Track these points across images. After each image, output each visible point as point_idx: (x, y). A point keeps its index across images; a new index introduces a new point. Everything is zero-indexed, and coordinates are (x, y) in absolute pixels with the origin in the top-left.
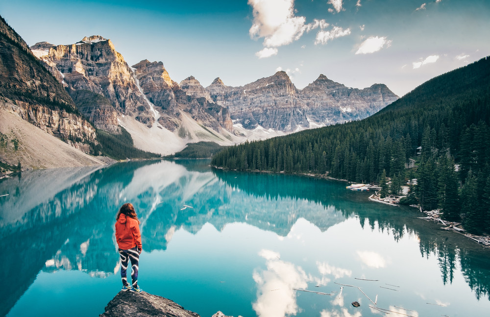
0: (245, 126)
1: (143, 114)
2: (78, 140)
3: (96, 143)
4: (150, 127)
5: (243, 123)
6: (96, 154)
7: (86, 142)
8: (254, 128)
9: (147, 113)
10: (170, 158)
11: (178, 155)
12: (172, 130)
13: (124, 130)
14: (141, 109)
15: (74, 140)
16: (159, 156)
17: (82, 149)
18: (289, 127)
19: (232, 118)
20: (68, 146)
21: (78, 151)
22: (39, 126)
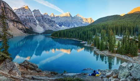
0: (60, 26)
1: (35, 23)
2: (22, 30)
3: (25, 30)
4: (36, 26)
5: (59, 25)
6: (25, 33)
7: (24, 30)
8: (62, 26)
9: (36, 22)
10: (41, 34)
11: (43, 33)
12: (42, 27)
13: (31, 27)
14: (34, 22)
15: (21, 30)
16: (39, 33)
17: (23, 32)
18: (70, 26)
19: (56, 23)
20: (20, 31)
21: (22, 32)
22: (15, 27)
